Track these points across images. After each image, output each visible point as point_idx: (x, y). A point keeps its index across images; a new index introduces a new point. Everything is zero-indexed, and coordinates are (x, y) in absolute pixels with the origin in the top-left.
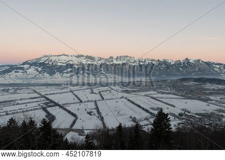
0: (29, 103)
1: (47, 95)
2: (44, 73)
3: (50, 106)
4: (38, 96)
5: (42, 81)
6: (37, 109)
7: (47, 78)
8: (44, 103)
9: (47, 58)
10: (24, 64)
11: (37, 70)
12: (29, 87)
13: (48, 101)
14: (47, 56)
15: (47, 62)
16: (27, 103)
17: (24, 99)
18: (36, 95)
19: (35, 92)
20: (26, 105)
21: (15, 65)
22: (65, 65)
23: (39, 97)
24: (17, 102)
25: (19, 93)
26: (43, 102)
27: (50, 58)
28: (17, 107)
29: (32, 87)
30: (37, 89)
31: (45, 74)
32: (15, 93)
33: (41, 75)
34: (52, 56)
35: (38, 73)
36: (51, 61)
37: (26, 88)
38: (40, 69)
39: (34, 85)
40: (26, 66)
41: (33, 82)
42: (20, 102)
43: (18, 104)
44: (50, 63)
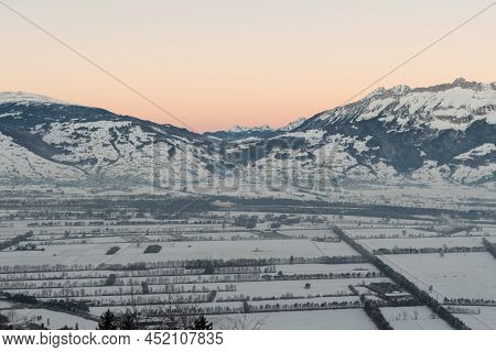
0: (319, 277)
1: (384, 251)
2: (375, 161)
3: (394, 303)
4: (349, 252)
5: (369, 196)
6: (343, 306)
7: (386, 182)
8: (373, 287)
9: (390, 100)
10: (307, 125)
11: (351, 150)
12: (321, 217)
13: (387, 280)
14: (390, 93)
15: (390, 118)
16: (310, 277)
17: (302, 261)
18: (343, 250)
19: (341, 236)
20: (308, 286)
21: (279, 132)
22: (463, 127)
23: (353, 260)
24: (278, 268)
25: (285, 237)
26: (368, 282)
27: (403, 101)
28: (276, 289)
29: (330, 217)
30: (348, 223)
31: (381, 165)
32: (272, 234)
33: (363, 169)
34: (408, 91)
35: (354, 161)
36: (405, 111)
37: (308, 220)
38: (361, 146)
39: (337, 209)
40: (312, 135)
41: (333, 196)
42: (288, 270)
43: (281, 277)
44: (402, 121)
